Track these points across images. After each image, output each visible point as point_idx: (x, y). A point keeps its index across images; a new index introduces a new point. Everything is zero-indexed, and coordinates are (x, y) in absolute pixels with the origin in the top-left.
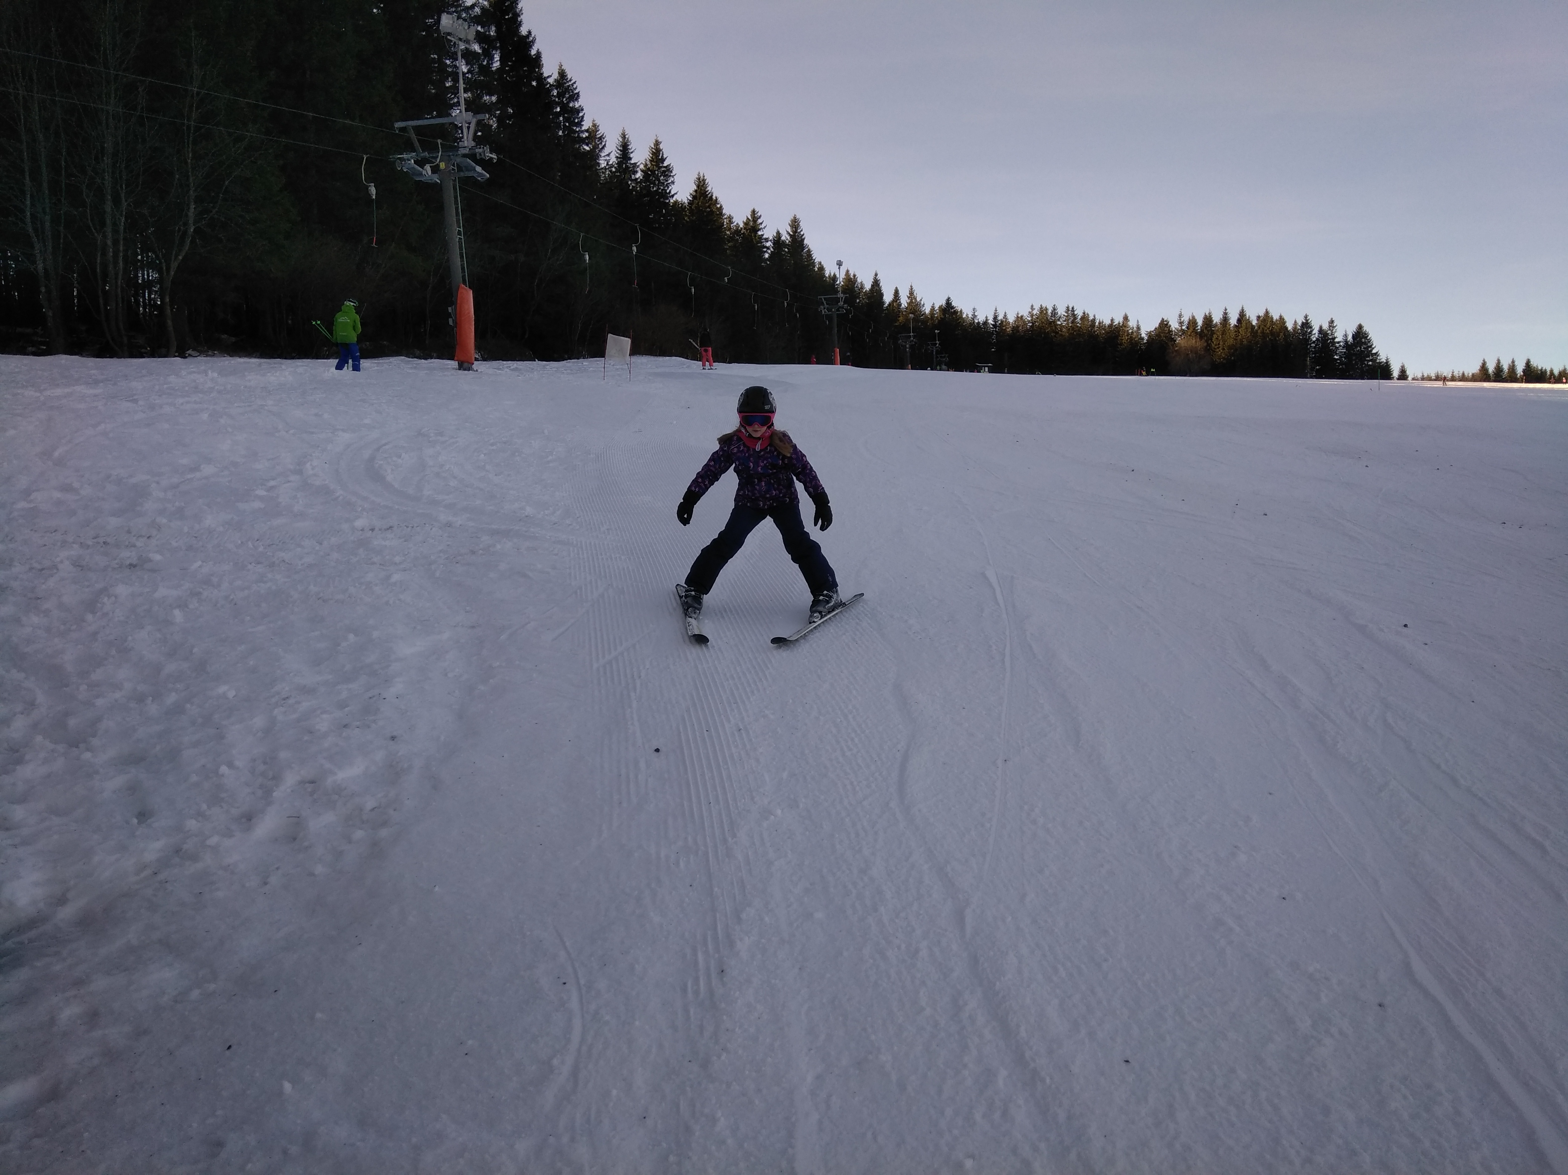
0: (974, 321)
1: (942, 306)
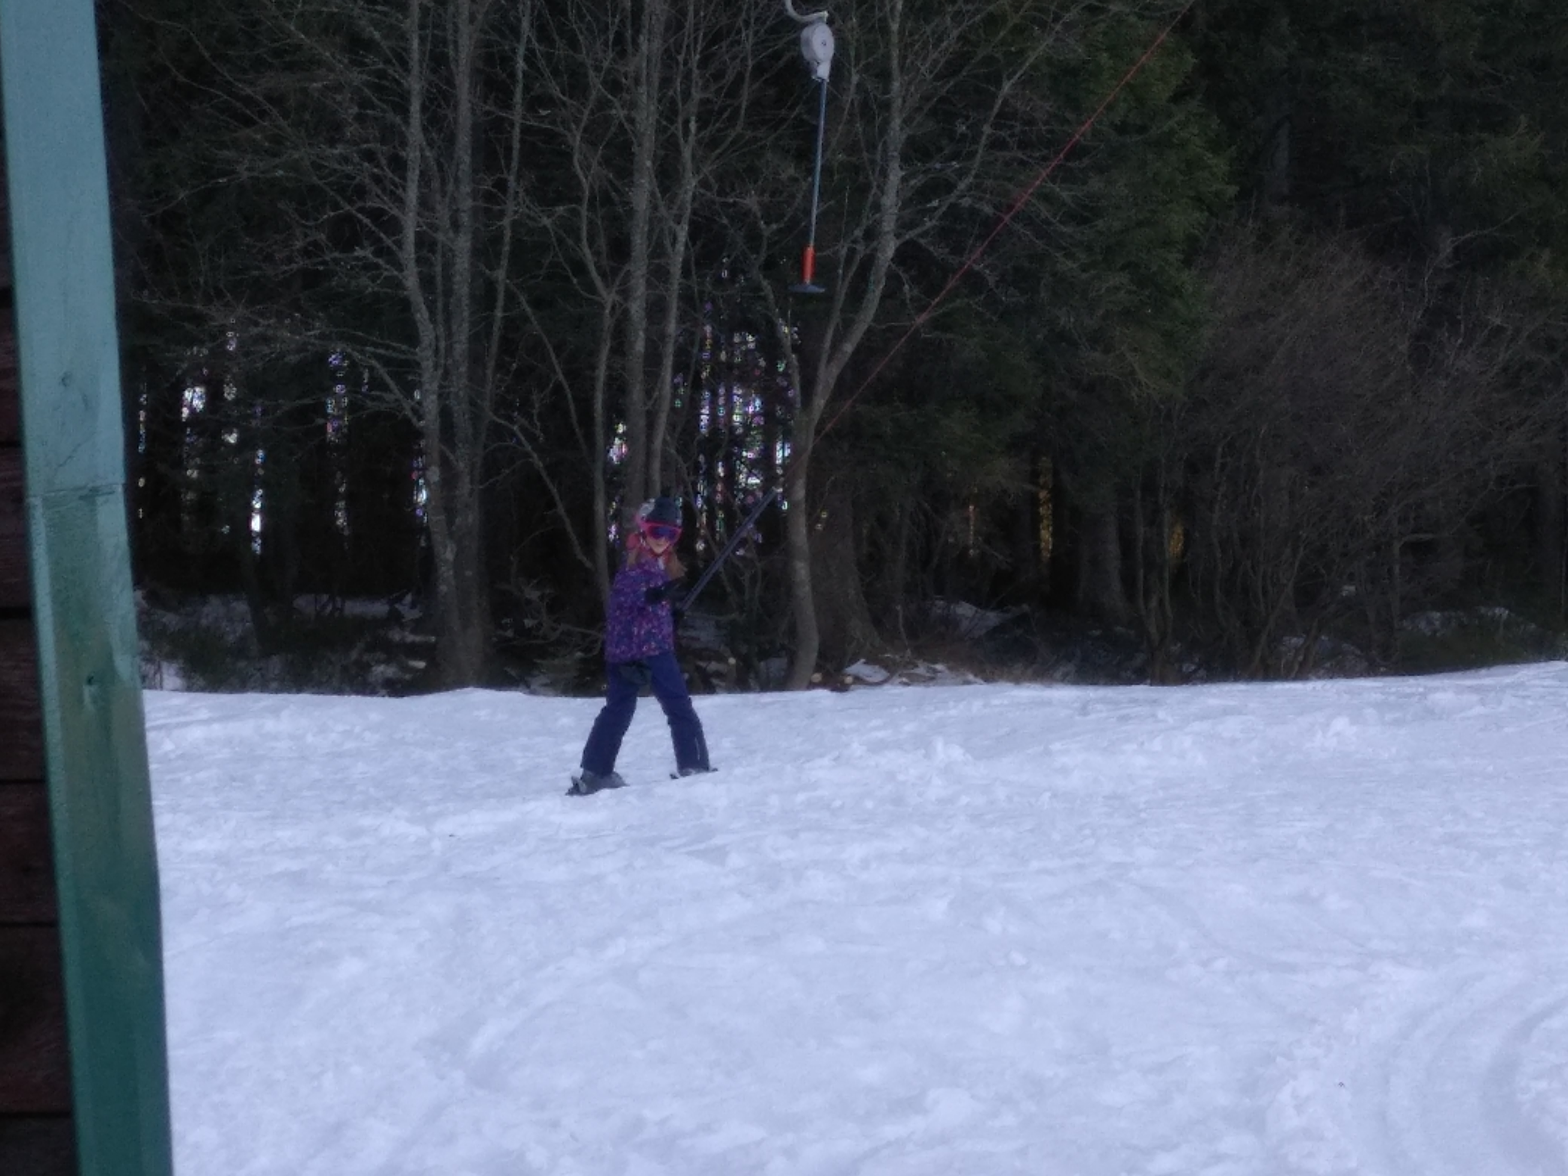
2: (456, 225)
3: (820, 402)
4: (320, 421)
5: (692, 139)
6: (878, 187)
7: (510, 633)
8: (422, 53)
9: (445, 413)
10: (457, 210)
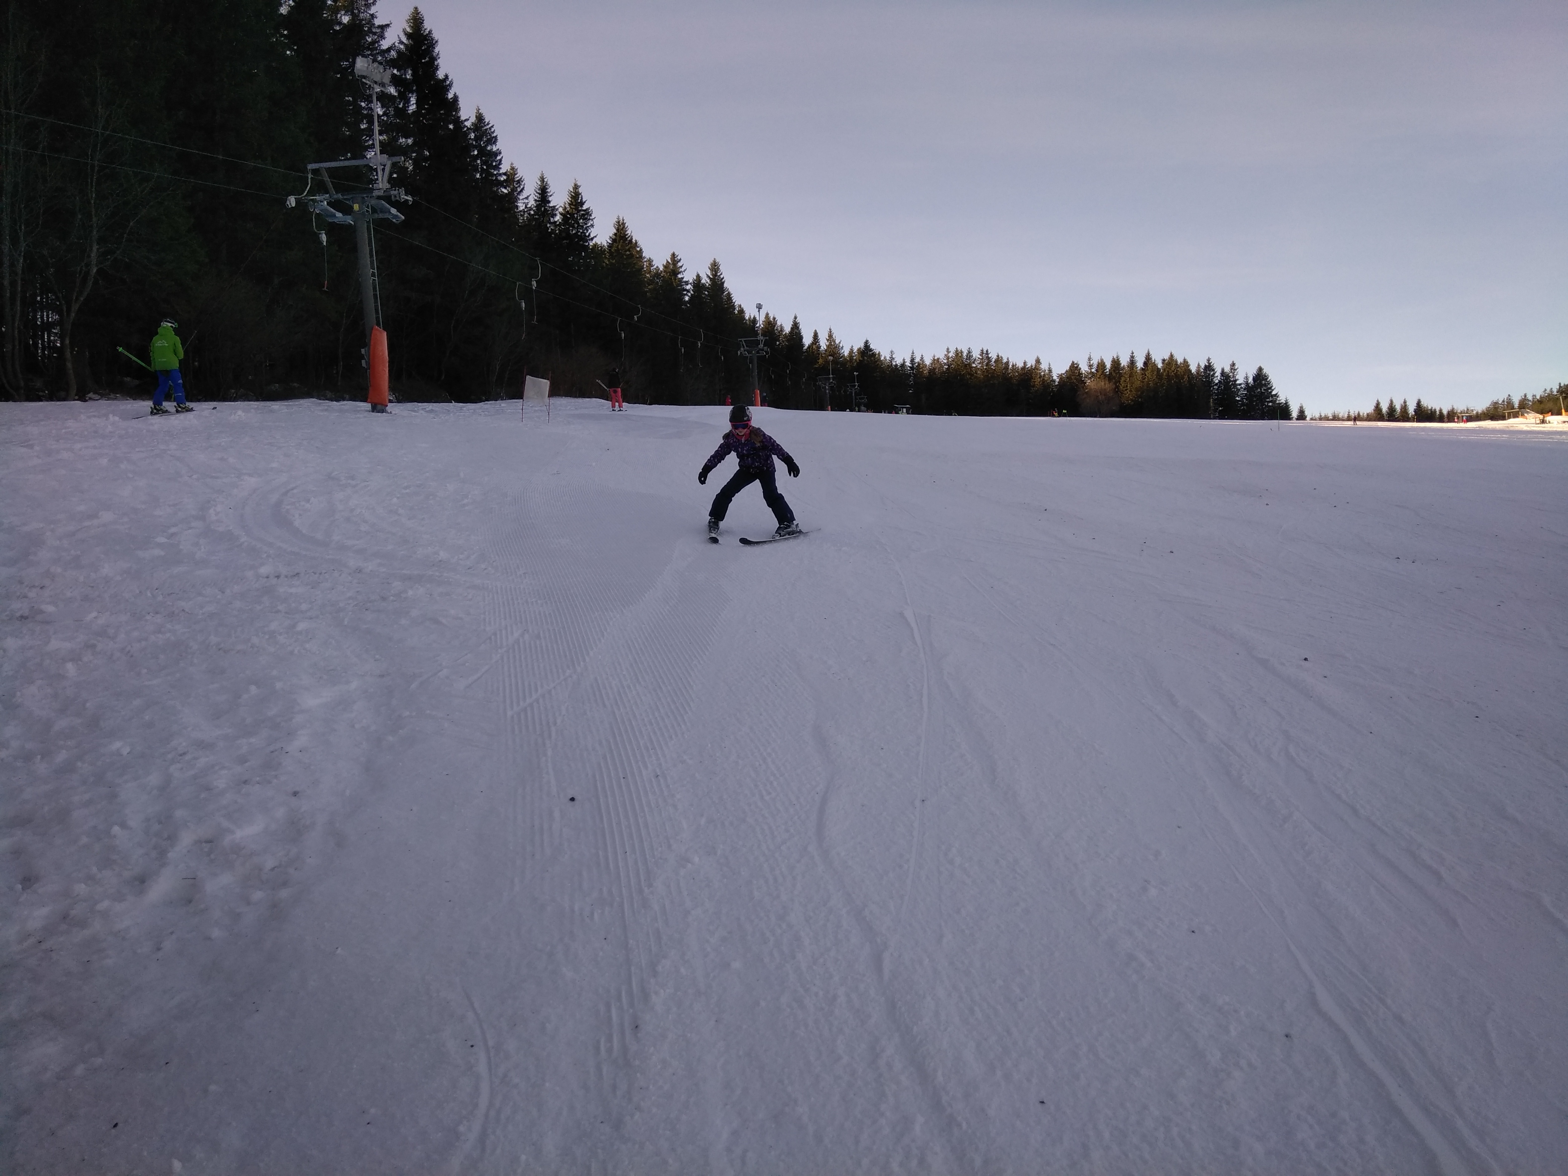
0: (892, 363)
1: (860, 348)
5: (23, 231)
6: (90, 250)
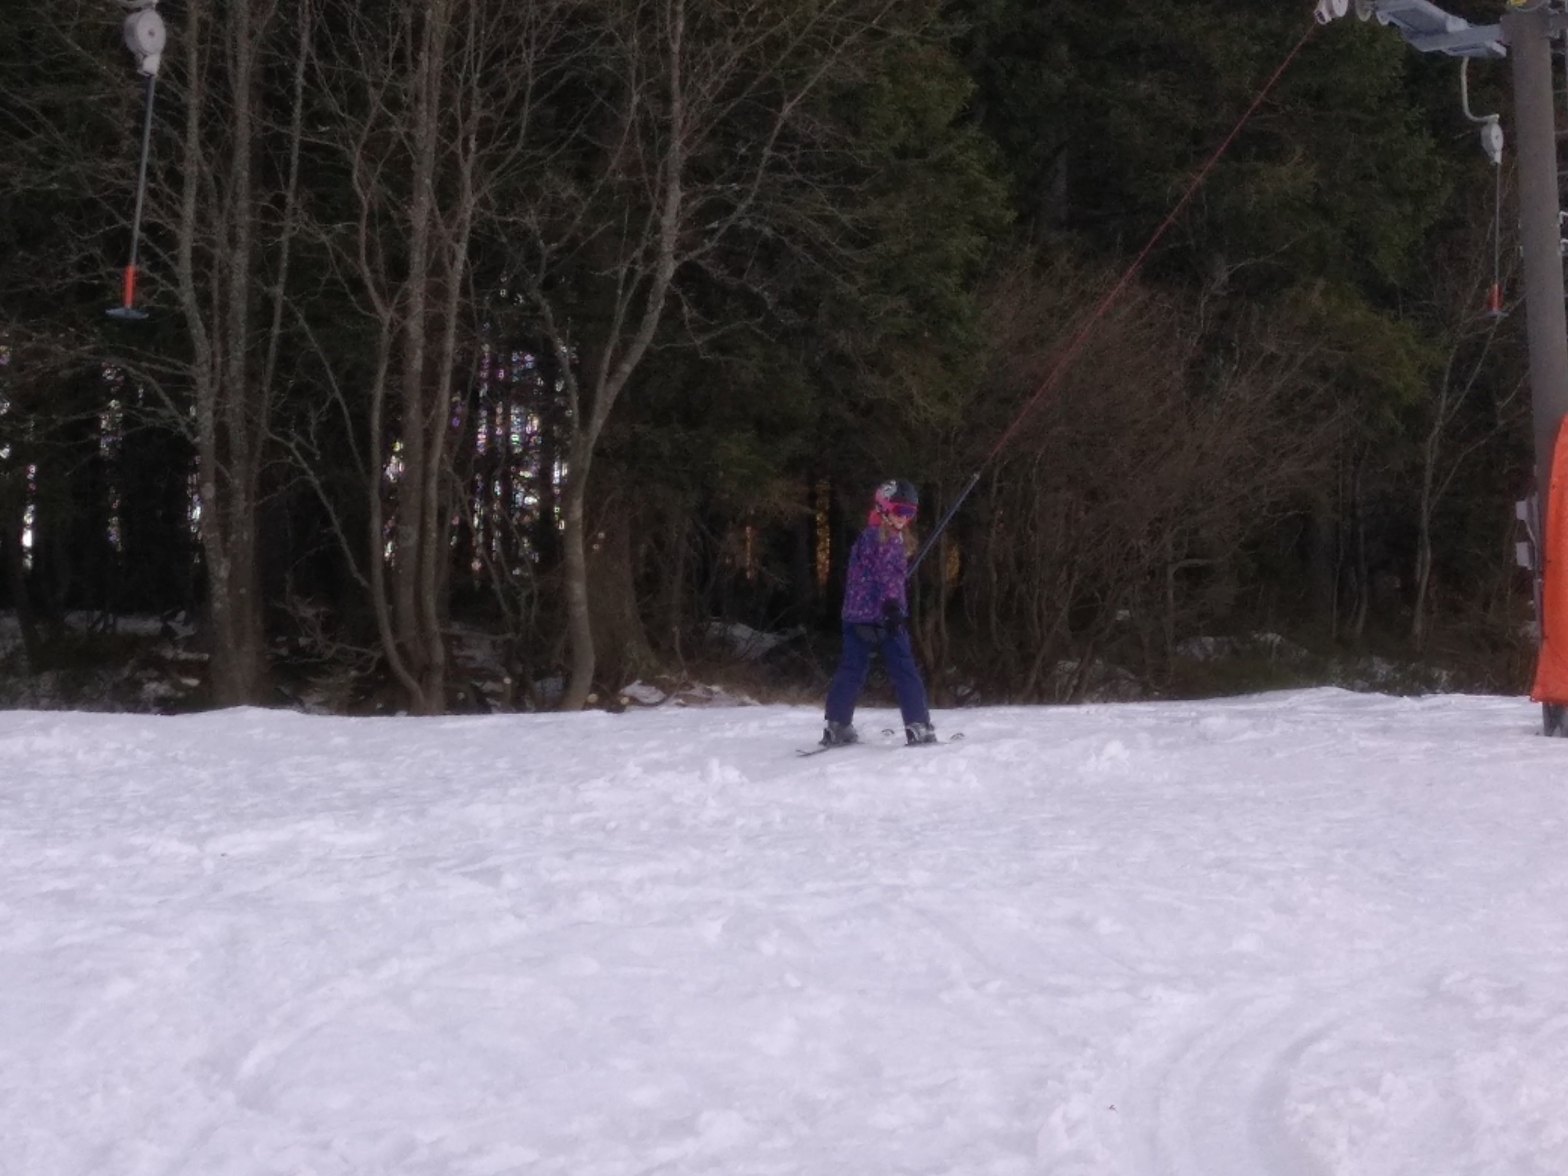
2: (233, 241)
3: (598, 422)
4: (94, 437)
5: (472, 157)
6: (659, 207)
7: (284, 651)
8: (201, 68)
9: (221, 430)
10: (234, 226)
